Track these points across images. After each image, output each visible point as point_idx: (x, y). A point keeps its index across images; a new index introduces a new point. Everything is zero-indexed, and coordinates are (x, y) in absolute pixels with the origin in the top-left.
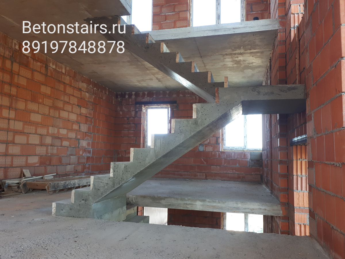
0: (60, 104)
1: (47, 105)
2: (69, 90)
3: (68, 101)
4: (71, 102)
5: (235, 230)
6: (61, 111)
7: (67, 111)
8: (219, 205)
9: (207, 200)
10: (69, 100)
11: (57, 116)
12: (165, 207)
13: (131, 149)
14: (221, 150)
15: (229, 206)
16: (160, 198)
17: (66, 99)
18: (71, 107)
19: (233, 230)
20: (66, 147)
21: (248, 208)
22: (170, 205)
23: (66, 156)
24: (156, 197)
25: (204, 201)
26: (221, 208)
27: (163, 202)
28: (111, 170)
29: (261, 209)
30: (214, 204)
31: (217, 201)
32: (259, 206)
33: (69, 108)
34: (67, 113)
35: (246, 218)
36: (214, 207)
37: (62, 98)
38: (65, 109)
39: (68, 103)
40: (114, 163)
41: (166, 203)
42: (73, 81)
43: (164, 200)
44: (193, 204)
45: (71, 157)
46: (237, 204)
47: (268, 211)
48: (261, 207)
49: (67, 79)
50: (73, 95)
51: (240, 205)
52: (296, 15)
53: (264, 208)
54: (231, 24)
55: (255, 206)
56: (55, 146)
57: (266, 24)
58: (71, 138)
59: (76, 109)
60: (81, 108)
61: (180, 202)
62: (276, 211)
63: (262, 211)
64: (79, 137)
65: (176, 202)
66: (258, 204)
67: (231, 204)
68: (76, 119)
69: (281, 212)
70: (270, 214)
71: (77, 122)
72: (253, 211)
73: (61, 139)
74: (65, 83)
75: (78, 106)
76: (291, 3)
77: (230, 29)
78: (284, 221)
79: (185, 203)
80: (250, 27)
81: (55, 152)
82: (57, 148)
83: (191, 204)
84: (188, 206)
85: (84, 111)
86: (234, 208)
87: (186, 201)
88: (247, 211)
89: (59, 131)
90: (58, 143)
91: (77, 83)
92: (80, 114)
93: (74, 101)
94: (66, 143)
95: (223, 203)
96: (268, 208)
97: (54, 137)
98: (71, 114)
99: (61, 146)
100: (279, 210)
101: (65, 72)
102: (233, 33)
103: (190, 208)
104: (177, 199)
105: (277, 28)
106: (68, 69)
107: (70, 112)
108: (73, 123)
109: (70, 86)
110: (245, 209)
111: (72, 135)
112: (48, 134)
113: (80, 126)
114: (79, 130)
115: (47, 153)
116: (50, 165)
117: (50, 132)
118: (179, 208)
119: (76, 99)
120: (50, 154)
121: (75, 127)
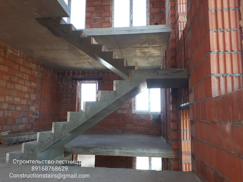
0: (15, 80)
1: (5, 80)
2: (22, 69)
3: (21, 77)
4: (24, 78)
5: (142, 169)
6: (16, 85)
7: (20, 84)
8: (131, 151)
9: (123, 148)
10: (23, 76)
11: (13, 88)
12: (93, 154)
13: (68, 112)
14: (133, 113)
15: (138, 152)
16: (89, 148)
17: (20, 75)
18: (23, 81)
19: (140, 169)
20: (19, 111)
21: (151, 153)
22: (97, 152)
23: (19, 118)
24: (86, 147)
25: (121, 149)
26: (133, 154)
27: (91, 151)
28: (53, 128)
29: (160, 153)
30: (128, 151)
31: (130, 149)
32: (158, 151)
33: (22, 82)
34: (21, 86)
35: (150, 160)
36: (128, 153)
37: (17, 75)
38: (19, 83)
39: (22, 79)
40: (55, 123)
41: (94, 152)
42: (26, 62)
43: (92, 149)
44: (113, 152)
45: (23, 118)
46: (144, 150)
47: (165, 155)
48: (160, 152)
49: (21, 61)
50: (26, 73)
51: (145, 151)
52: (182, 23)
53: (161, 152)
54: (140, 27)
55: (156, 151)
56: (10, 110)
57: (163, 28)
58: (23, 105)
59: (28, 83)
60: (31, 82)
61: (104, 150)
62: (170, 154)
63: (160, 155)
64: (29, 104)
65: (101, 151)
66: (158, 150)
67: (140, 151)
68: (27, 90)
69: (174, 155)
70: (166, 157)
71: (28, 92)
72: (155, 155)
73: (16, 105)
74: (19, 64)
75: (29, 80)
76: (179, 15)
77: (139, 30)
78: (175, 161)
79: (107, 151)
80: (152, 29)
81: (10, 114)
82: (12, 112)
83: (112, 152)
84: (109, 153)
85: (33, 84)
86: (142, 153)
87: (108, 149)
88: (151, 155)
89: (13, 99)
90: (13, 108)
91: (29, 64)
92: (31, 87)
93: (26, 77)
94: (19, 108)
95: (134, 150)
96: (164, 153)
97: (10, 104)
98: (23, 87)
99: (15, 110)
100: (172, 154)
101: (20, 56)
102: (141, 33)
103: (111, 154)
104: (102, 148)
105: (170, 31)
106: (22, 53)
107: (23, 85)
108: (25, 93)
109: (24, 66)
110: (149, 154)
111: (24, 102)
112: (5, 102)
113: (30, 96)
114: (30, 99)
115: (4, 115)
116: (6, 124)
117: (7, 100)
118: (103, 155)
119: (28, 76)
120: (6, 117)
121: (27, 96)
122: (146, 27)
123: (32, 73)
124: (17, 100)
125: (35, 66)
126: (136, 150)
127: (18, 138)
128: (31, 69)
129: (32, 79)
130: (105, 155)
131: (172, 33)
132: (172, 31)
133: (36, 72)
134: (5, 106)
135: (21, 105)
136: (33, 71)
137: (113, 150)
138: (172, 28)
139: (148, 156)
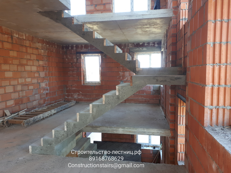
0: (24, 62)
1: (15, 65)
2: (30, 51)
6: (26, 66)
7: (29, 65)
8: (133, 130)
9: (126, 127)
10: (31, 57)
12: (100, 132)
15: (139, 131)
16: (97, 127)
17: (29, 57)
18: (32, 62)
20: (31, 90)
21: (151, 132)
22: (103, 131)
23: (32, 96)
24: (94, 126)
25: (124, 128)
26: (135, 132)
30: (130, 130)
31: (132, 128)
33: (30, 63)
34: (30, 67)
36: (130, 131)
37: (25, 57)
39: (30, 60)
41: (101, 130)
42: (31, 43)
45: (36, 95)
46: (144, 129)
48: (158, 132)
49: (27, 43)
50: (33, 54)
51: (146, 130)
52: (184, 11)
53: (160, 132)
54: (141, 12)
55: (155, 131)
56: (24, 91)
57: (165, 12)
58: (34, 83)
59: (36, 63)
60: (39, 61)
61: (109, 129)
62: (168, 133)
63: (159, 134)
64: (39, 81)
65: (107, 129)
66: (157, 129)
67: (141, 130)
68: (36, 70)
69: (170, 134)
70: (164, 135)
71: (37, 71)
72: (154, 134)
73: (28, 85)
74: (26, 46)
75: (37, 60)
76: (181, 2)
77: (140, 15)
78: (172, 139)
79: (112, 130)
80: (153, 14)
81: (24, 94)
82: (26, 92)
83: (116, 130)
84: (114, 131)
85: (41, 63)
86: (142, 132)
87: (113, 128)
88: (150, 133)
89: (25, 80)
90: (25, 88)
91: (35, 44)
92: (39, 66)
93: (34, 57)
94: (31, 87)
95: (136, 129)
96: (162, 132)
97: (23, 85)
98: (32, 67)
99: (28, 90)
100: (169, 133)
101: (26, 38)
102: (142, 18)
103: (115, 132)
104: (107, 127)
105: (171, 16)
106: (27, 35)
107: (32, 66)
108: (35, 72)
109: (30, 47)
110: (149, 132)
111: (35, 81)
112: (18, 84)
113: (39, 74)
114: (39, 77)
115: (19, 96)
116: (22, 103)
117: (20, 82)
118: (109, 133)
119: (35, 56)
120: (21, 97)
121: (36, 75)
122: (147, 12)
123: (38, 52)
124: (29, 80)
125: (40, 44)
126: (137, 130)
127: (34, 118)
128: (37, 49)
129: (39, 57)
130: (110, 133)
131: (173, 18)
132: (174, 16)
133: (42, 51)
134: (19, 88)
135: (32, 84)
136: (40, 50)
137: (117, 129)
138: (173, 12)
139: (148, 135)
